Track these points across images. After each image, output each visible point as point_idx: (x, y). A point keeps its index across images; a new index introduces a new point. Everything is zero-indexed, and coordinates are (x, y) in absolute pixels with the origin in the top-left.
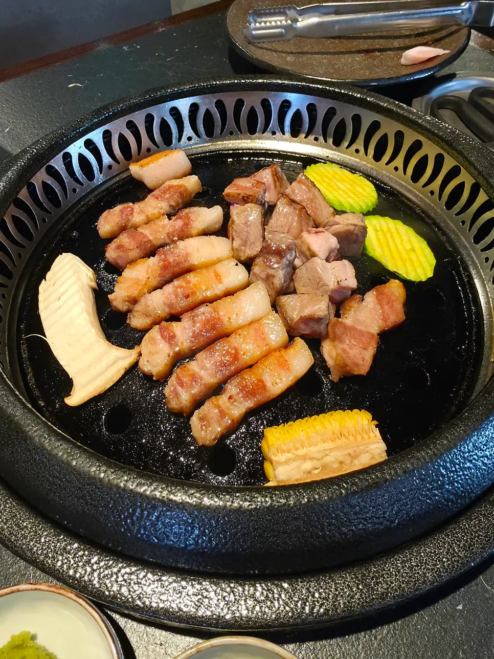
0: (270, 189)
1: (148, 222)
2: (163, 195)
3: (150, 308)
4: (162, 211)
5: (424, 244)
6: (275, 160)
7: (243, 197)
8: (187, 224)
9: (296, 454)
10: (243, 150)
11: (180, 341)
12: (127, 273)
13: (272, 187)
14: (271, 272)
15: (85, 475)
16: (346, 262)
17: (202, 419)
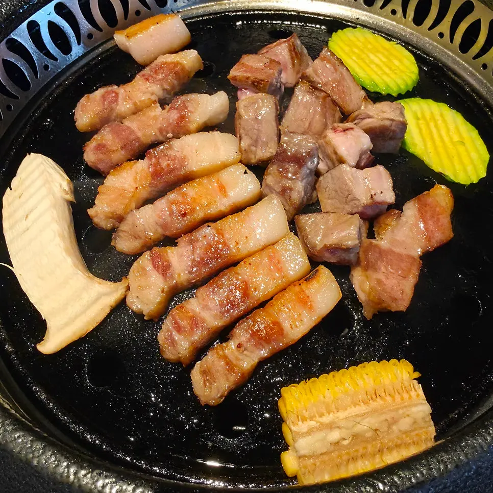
0: (286, 68)
1: (136, 111)
2: (155, 76)
3: (138, 229)
4: (154, 98)
5: (475, 133)
6: (293, 23)
7: (253, 83)
8: (182, 118)
9: (320, 422)
10: (254, 10)
11: (177, 271)
12: (110, 181)
13: (290, 66)
14: (288, 184)
15: (49, 478)
16: (380, 168)
17: (204, 373)
